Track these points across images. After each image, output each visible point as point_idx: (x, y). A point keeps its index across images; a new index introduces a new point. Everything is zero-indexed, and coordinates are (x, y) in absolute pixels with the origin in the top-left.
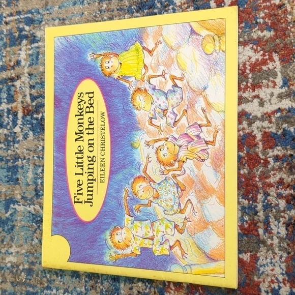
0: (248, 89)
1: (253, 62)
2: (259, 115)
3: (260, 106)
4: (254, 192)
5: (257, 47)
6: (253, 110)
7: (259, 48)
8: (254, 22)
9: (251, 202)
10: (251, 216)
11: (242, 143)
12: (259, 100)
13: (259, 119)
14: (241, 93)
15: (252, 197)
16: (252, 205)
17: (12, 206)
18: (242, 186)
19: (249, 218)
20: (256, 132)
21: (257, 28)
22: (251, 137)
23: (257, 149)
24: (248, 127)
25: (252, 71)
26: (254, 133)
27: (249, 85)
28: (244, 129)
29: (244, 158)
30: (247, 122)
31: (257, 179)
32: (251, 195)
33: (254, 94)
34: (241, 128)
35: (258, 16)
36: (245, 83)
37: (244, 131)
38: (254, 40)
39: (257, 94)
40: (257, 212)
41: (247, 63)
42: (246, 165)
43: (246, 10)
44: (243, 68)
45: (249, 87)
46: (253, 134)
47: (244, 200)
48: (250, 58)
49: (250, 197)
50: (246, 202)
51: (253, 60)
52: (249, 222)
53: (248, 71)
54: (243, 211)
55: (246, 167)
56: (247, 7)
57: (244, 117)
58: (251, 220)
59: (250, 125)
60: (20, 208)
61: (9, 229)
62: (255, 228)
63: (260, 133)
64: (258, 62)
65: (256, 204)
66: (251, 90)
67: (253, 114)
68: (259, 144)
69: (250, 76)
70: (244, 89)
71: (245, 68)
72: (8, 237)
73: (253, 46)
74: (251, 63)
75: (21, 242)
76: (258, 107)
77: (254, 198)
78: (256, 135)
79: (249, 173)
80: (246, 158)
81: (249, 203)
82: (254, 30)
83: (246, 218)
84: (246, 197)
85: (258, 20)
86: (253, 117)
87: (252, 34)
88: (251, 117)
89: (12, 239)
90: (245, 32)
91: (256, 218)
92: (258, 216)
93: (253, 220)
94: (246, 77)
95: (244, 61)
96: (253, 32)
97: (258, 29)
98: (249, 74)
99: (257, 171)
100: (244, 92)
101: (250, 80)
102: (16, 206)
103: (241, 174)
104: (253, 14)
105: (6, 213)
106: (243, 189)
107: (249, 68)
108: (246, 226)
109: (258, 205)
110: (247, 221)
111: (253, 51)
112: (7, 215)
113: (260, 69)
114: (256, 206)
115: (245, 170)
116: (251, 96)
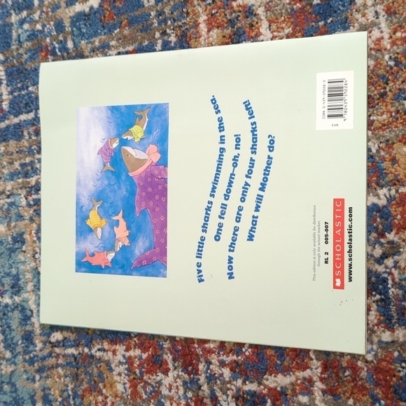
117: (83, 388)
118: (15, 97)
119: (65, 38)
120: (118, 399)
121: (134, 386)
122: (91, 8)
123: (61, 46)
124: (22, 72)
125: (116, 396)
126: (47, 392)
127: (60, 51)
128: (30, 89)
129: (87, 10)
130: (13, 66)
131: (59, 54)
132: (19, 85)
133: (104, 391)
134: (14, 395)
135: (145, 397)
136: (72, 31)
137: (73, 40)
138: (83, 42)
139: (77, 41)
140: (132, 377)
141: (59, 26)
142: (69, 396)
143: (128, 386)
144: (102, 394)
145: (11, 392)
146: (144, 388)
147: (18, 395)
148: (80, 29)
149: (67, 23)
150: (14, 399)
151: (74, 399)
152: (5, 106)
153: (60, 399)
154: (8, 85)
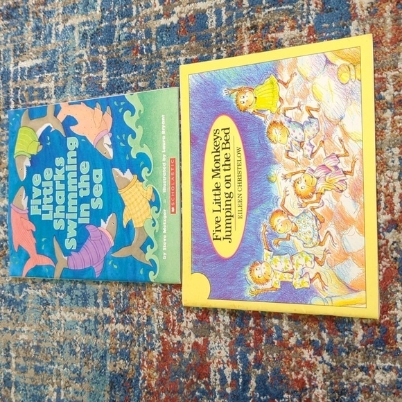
17: (24, 289)
60: (31, 292)
61: (22, 310)
72: (22, 317)
75: (31, 322)
89: (24, 319)
102: (28, 290)
105: (20, 295)
112: (21, 297)
117: (130, 292)
118: (111, 80)
119: (151, 42)
120: (153, 303)
121: (165, 296)
122: (172, 23)
123: (147, 48)
124: (118, 63)
125: (152, 301)
126: (106, 292)
127: (146, 51)
128: (122, 76)
129: (169, 24)
130: (113, 57)
131: (145, 53)
132: (115, 72)
133: (144, 297)
134: (83, 291)
135: (170, 304)
136: (157, 38)
137: (156, 45)
138: (163, 47)
139: (159, 46)
140: (164, 289)
141: (148, 33)
142: (121, 297)
143: (160, 295)
144: (143, 299)
145: (82, 289)
146: (171, 298)
147: (86, 292)
148: (162, 38)
149: (154, 32)
150: (83, 294)
151: (123, 299)
152: (104, 85)
153: (114, 299)
154: (107, 71)
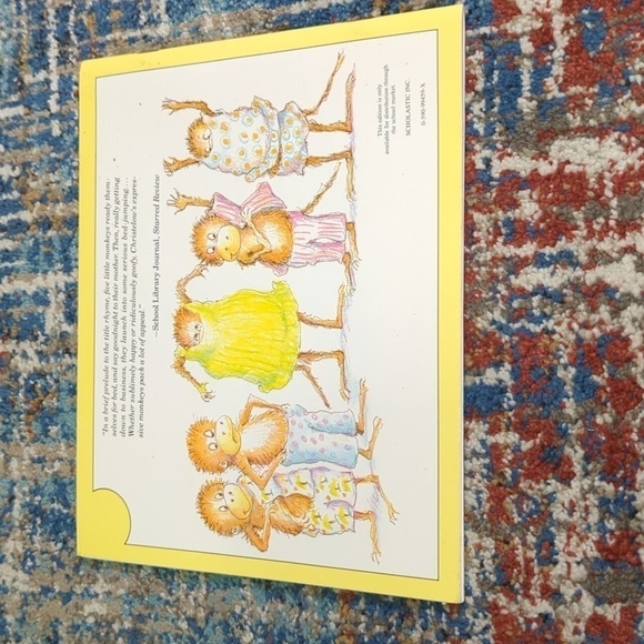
0: (611, 233)
1: (621, 173)
2: (636, 292)
3: (638, 271)
4: (628, 466)
5: (629, 137)
6: (621, 281)
7: (633, 139)
8: (623, 82)
9: (621, 489)
10: (621, 520)
11: (597, 355)
12: (635, 258)
13: (636, 301)
14: (595, 241)
15: (624, 478)
16: (624, 495)
18: (600, 452)
19: (617, 525)
20: (629, 329)
21: (629, 95)
22: (618, 342)
23: (633, 369)
24: (612, 319)
25: (618, 191)
26: (626, 331)
27: (612, 223)
28: (601, 322)
29: (604, 388)
30: (608, 308)
31: (634, 436)
32: (622, 472)
33: (623, 243)
34: (597, 320)
35: (630, 68)
36: (601, 220)
37: (603, 327)
38: (622, 122)
39: (631, 243)
40: (636, 512)
41: (607, 174)
42: (609, 404)
43: (602, 55)
44: (596, 186)
45: (612, 229)
46: (623, 334)
47: (604, 483)
48: (613, 163)
49: (619, 476)
50: (610, 488)
51: (621, 167)
52: (617, 533)
53: (608, 193)
54: (604, 508)
55: (609, 410)
56: (606, 49)
57: (602, 297)
58: (621, 529)
59: (616, 313)
62: (632, 548)
63: (640, 332)
64: (632, 173)
65: (631, 492)
66: (616, 236)
67: (622, 290)
68: (636, 357)
69: (614, 203)
70: (600, 233)
71: (603, 186)
73: (620, 136)
74: (616, 176)
76: (633, 274)
77: (629, 480)
78: (631, 337)
79: (616, 423)
80: (608, 389)
81: (617, 491)
82: (620, 101)
83: (611, 524)
84: (610, 477)
85: (632, 78)
86: (623, 295)
87: (617, 109)
88: (618, 296)
90: (600, 106)
91: (633, 524)
92: (639, 520)
93: (627, 528)
94: (605, 206)
95: (600, 171)
96: (618, 105)
97: (631, 98)
98: (610, 199)
99: (634, 419)
100: (601, 239)
101: (615, 214)
103: (597, 425)
104: (619, 63)
106: (603, 458)
107: (611, 185)
108: (611, 542)
109: (636, 494)
110: (612, 532)
111: (620, 147)
113: (635, 187)
114: (634, 498)
115: (606, 415)
116: (616, 249)
